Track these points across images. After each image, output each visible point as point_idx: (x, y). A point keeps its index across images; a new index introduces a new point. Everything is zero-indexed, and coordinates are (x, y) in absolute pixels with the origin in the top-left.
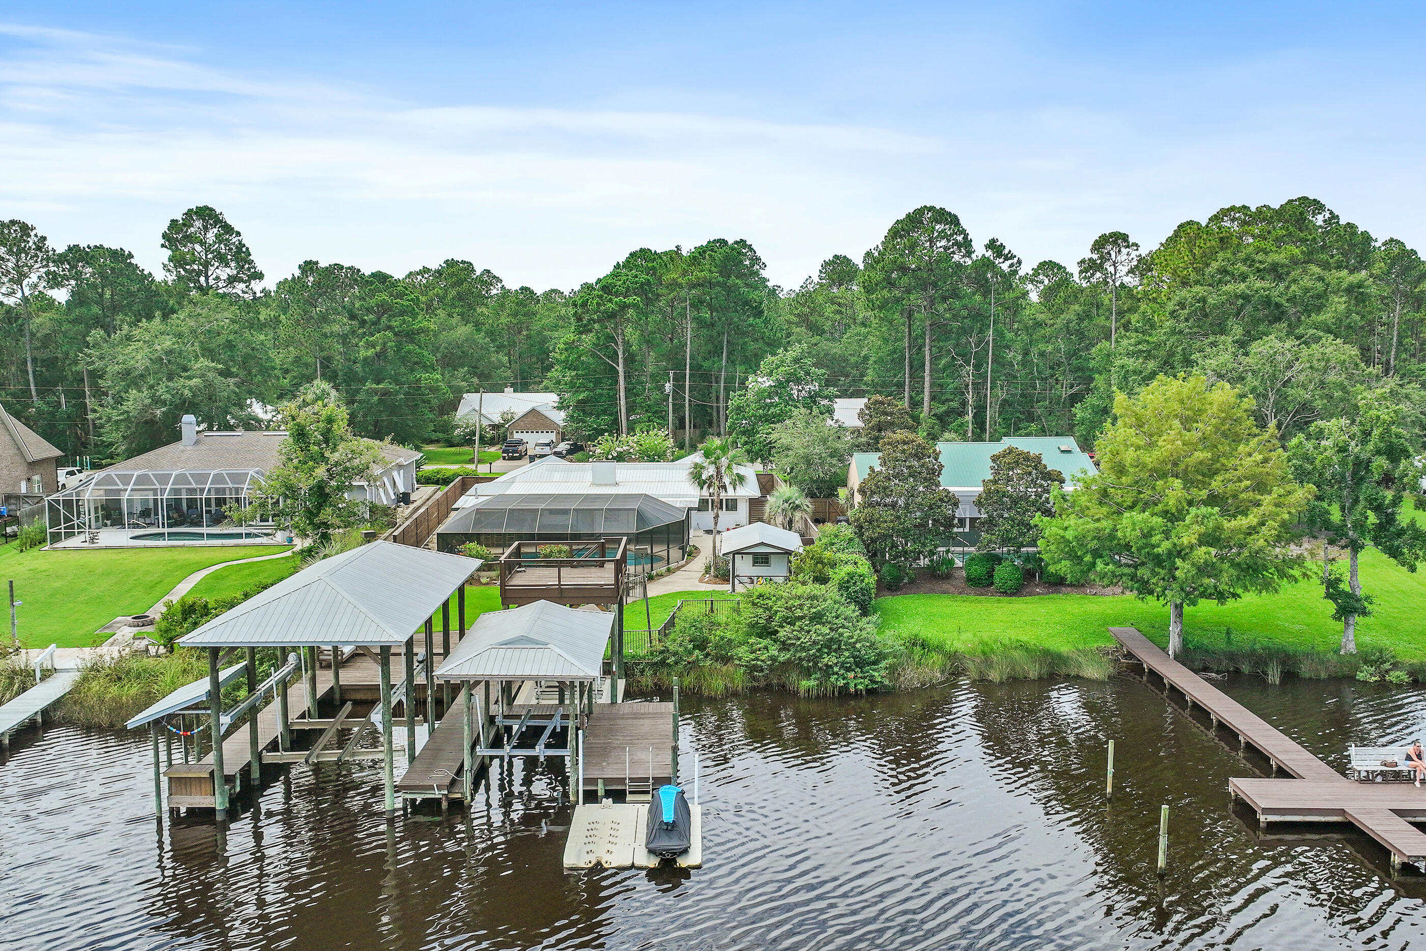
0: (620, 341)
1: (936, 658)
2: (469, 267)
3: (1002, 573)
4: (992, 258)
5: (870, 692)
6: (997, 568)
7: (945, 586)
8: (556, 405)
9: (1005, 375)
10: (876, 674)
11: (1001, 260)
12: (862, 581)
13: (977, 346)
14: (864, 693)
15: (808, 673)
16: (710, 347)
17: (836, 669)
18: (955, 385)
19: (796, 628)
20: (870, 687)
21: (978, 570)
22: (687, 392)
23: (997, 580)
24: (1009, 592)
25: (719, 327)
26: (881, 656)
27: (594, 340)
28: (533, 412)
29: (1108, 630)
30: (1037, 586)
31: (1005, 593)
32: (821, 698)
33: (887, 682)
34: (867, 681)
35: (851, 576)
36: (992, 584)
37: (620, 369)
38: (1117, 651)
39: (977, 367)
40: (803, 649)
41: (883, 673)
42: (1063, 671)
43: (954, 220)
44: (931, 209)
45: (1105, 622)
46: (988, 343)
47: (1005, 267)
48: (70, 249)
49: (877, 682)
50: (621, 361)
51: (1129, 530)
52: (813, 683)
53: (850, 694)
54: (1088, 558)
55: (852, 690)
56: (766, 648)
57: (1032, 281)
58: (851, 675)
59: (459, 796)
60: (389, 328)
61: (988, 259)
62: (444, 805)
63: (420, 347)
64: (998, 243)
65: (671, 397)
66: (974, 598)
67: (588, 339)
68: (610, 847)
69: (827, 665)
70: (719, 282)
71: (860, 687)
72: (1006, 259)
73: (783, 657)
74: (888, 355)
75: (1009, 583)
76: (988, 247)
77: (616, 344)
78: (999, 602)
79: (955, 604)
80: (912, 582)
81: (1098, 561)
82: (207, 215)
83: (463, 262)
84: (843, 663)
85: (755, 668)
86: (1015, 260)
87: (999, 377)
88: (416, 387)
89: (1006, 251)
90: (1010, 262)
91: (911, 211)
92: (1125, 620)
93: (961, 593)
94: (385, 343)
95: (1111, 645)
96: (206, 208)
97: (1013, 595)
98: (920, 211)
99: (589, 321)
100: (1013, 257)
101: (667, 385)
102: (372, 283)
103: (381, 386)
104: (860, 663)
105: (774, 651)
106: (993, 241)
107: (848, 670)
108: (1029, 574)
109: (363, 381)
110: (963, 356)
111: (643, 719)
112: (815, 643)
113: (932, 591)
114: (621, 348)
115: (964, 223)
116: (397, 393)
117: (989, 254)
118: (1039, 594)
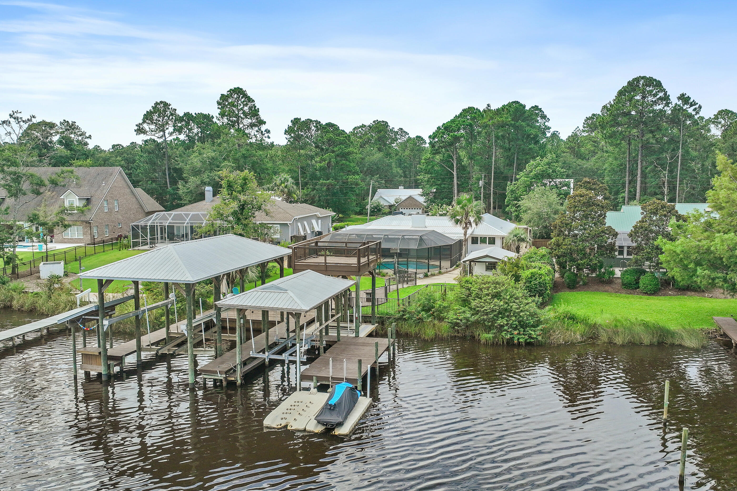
0: (455, 158)
1: (580, 327)
2: (385, 124)
3: (644, 280)
4: (682, 105)
5: (528, 344)
6: (642, 277)
7: (607, 288)
8: (420, 193)
9: (690, 177)
10: (533, 333)
11: (688, 106)
12: (541, 278)
13: (672, 158)
14: (524, 344)
15: (488, 329)
16: (507, 161)
17: (506, 328)
18: (656, 182)
19: (482, 301)
20: (528, 341)
21: (630, 278)
22: (492, 186)
23: (641, 285)
24: (649, 293)
25: (512, 151)
26: (539, 323)
27: (442, 158)
28: (410, 197)
29: (713, 319)
30: (670, 290)
31: (646, 293)
32: (494, 345)
33: (540, 338)
34: (527, 337)
35: (533, 275)
36: (638, 287)
37: (455, 173)
38: (716, 332)
39: (671, 172)
40: (487, 314)
41: (538, 333)
42: (669, 341)
43: (658, 84)
44: (643, 78)
45: (711, 314)
46: (678, 157)
47: (690, 110)
48: (185, 114)
49: (533, 338)
50: (455, 169)
51: (719, 245)
52: (491, 335)
53: (514, 345)
54: (692, 266)
55: (516, 342)
56: (464, 312)
57: (713, 123)
58: (516, 332)
59: (233, 379)
60: (333, 152)
61: (679, 106)
62: (224, 384)
63: (350, 162)
64: (686, 96)
65: (482, 188)
66: (625, 295)
67: (438, 158)
68: (297, 417)
69: (499, 325)
70: (511, 124)
71: (521, 340)
72: (691, 105)
73: (473, 319)
74: (618, 167)
75: (649, 287)
76: (679, 98)
77: (453, 160)
78: (641, 298)
79: (611, 298)
80: (585, 284)
81: (698, 268)
82: (239, 91)
83: (383, 122)
84: (511, 325)
85: (457, 324)
86: (697, 106)
87: (685, 178)
88: (345, 183)
89: (691, 100)
90: (694, 107)
91: (631, 79)
92: (727, 313)
93: (616, 292)
94: (330, 159)
95: (712, 328)
96: (238, 88)
97: (651, 294)
98: (637, 80)
99: (439, 147)
100: (696, 104)
101: (481, 182)
102: (325, 128)
103: (328, 181)
104: (523, 325)
105: (468, 315)
106: (683, 95)
107: (515, 329)
108: (666, 283)
109: (319, 179)
110: (662, 165)
111: (367, 346)
112: (493, 311)
113: (597, 290)
114: (455, 161)
115: (665, 86)
116: (336, 185)
117: (680, 102)
118: (670, 295)
